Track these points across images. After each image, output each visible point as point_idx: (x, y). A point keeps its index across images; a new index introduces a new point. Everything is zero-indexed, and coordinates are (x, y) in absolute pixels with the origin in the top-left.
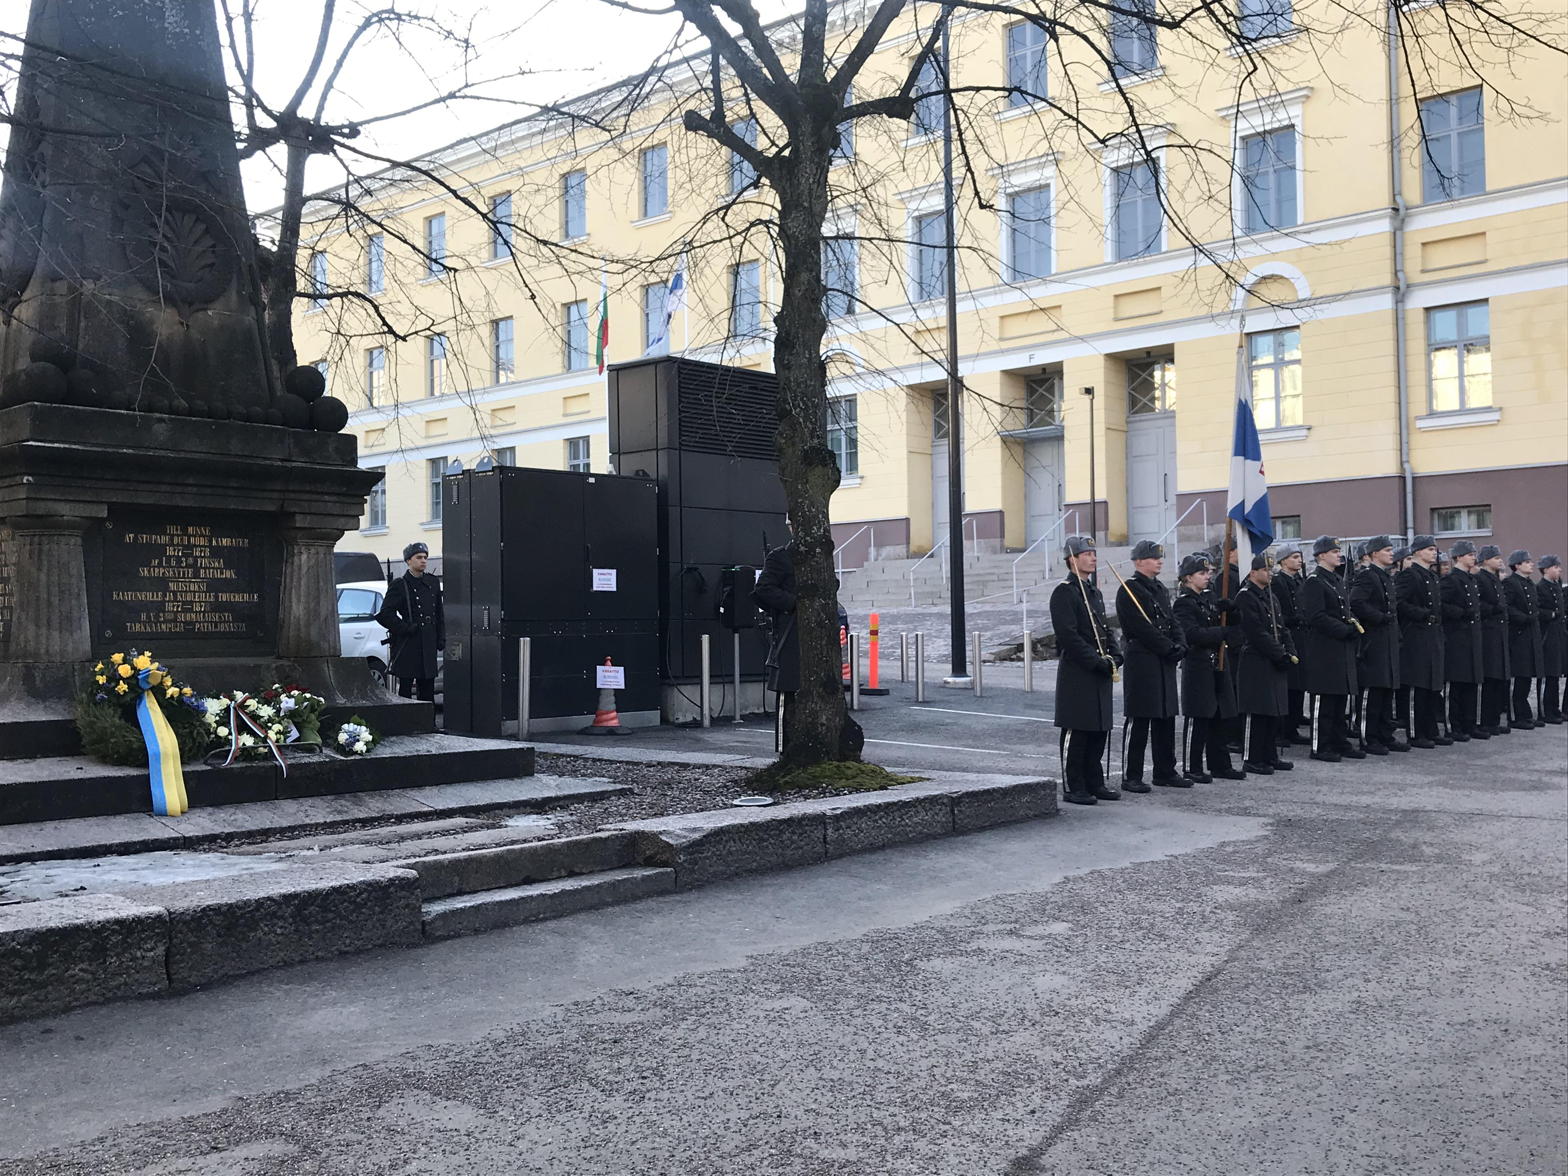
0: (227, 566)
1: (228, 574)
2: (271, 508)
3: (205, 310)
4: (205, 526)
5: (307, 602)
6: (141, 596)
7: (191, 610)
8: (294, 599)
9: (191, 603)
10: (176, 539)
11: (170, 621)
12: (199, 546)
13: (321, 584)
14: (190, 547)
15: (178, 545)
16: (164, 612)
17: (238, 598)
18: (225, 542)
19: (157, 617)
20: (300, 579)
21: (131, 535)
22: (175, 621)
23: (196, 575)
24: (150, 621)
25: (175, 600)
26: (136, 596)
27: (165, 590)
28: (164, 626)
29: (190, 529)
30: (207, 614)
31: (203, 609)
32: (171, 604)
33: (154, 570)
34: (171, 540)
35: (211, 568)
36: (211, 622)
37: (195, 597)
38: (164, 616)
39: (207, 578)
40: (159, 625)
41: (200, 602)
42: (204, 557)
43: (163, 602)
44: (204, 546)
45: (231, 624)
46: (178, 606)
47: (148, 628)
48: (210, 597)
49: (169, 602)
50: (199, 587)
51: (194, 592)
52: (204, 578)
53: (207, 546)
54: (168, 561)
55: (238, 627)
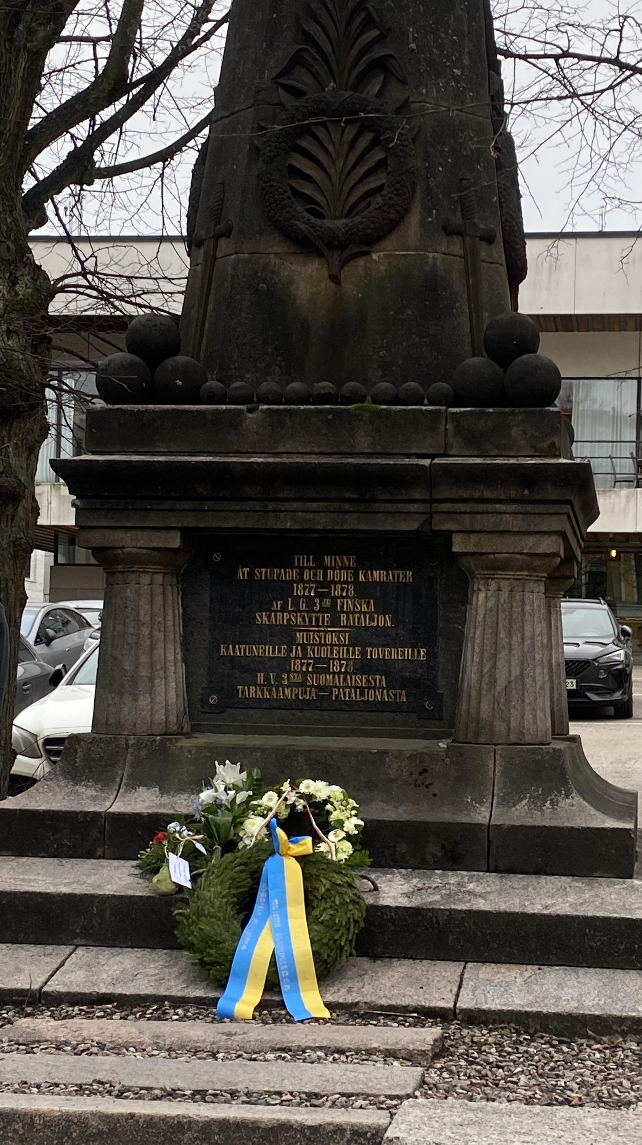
0: (382, 609)
1: (384, 621)
3: (368, 253)
5: (481, 663)
6: (257, 650)
7: (326, 671)
9: (327, 660)
10: (306, 573)
11: (297, 685)
12: (340, 582)
13: (502, 635)
14: (326, 584)
15: (310, 581)
16: (288, 672)
17: (395, 654)
18: (377, 575)
19: (278, 678)
20: (476, 627)
21: (246, 570)
23: (335, 622)
24: (270, 684)
25: (305, 656)
26: (251, 650)
27: (291, 642)
30: (348, 677)
31: (343, 670)
32: (298, 662)
33: (276, 616)
34: (301, 575)
35: (357, 613)
36: (356, 687)
37: (332, 653)
38: (288, 677)
39: (350, 627)
40: (281, 689)
41: (339, 659)
42: (347, 597)
43: (288, 659)
44: (347, 582)
45: (385, 691)
46: (308, 665)
47: (266, 693)
48: (354, 652)
49: (295, 658)
50: (339, 639)
51: (332, 645)
52: (346, 627)
53: (351, 583)
54: (296, 604)
55: (395, 695)
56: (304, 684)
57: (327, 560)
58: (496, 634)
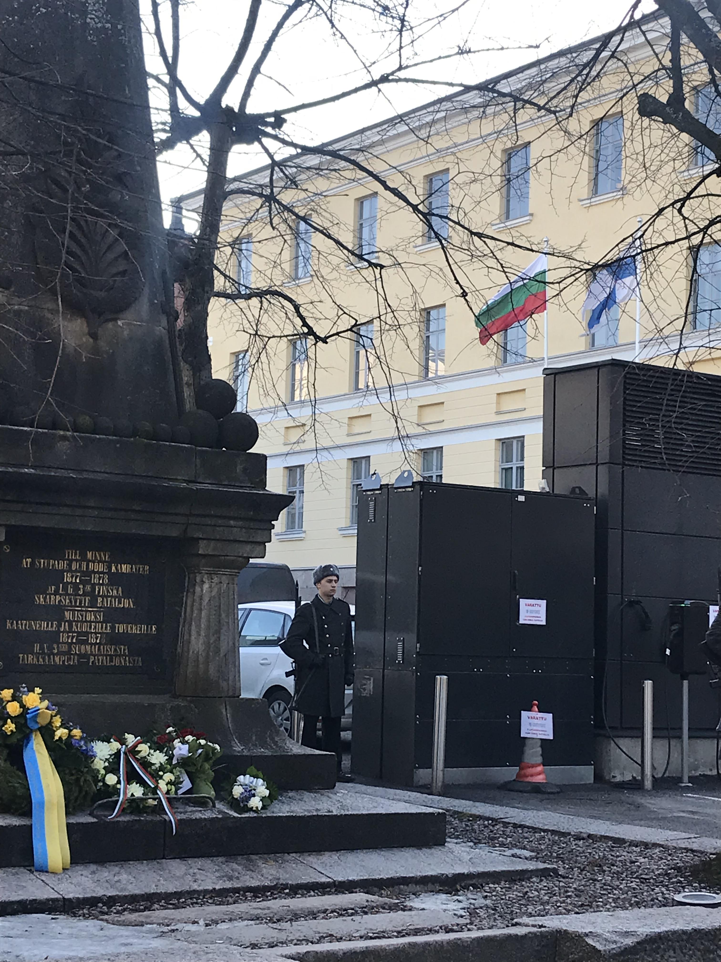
0: (126, 595)
1: (127, 603)
2: (174, 533)
3: (116, 320)
4: (105, 551)
5: (207, 636)
7: (86, 642)
8: (194, 633)
9: (86, 634)
10: (74, 564)
11: (64, 654)
12: (98, 573)
14: (88, 573)
15: (76, 571)
16: (58, 643)
17: (135, 630)
18: (125, 568)
19: (51, 648)
20: (201, 610)
21: (29, 560)
22: (68, 653)
23: (93, 603)
24: (43, 653)
25: (70, 630)
27: (61, 619)
28: (57, 659)
29: (89, 555)
30: (102, 647)
31: (98, 641)
32: (65, 635)
33: (50, 598)
34: (70, 565)
35: (109, 596)
36: (106, 656)
37: (90, 628)
38: (58, 647)
39: (104, 607)
40: (52, 656)
41: (96, 633)
42: (102, 584)
43: (58, 632)
44: (102, 573)
45: (127, 658)
46: (73, 637)
47: (41, 660)
48: (106, 628)
49: (63, 632)
50: (96, 617)
51: (91, 622)
52: (101, 607)
53: (106, 573)
54: (65, 589)
55: (134, 661)
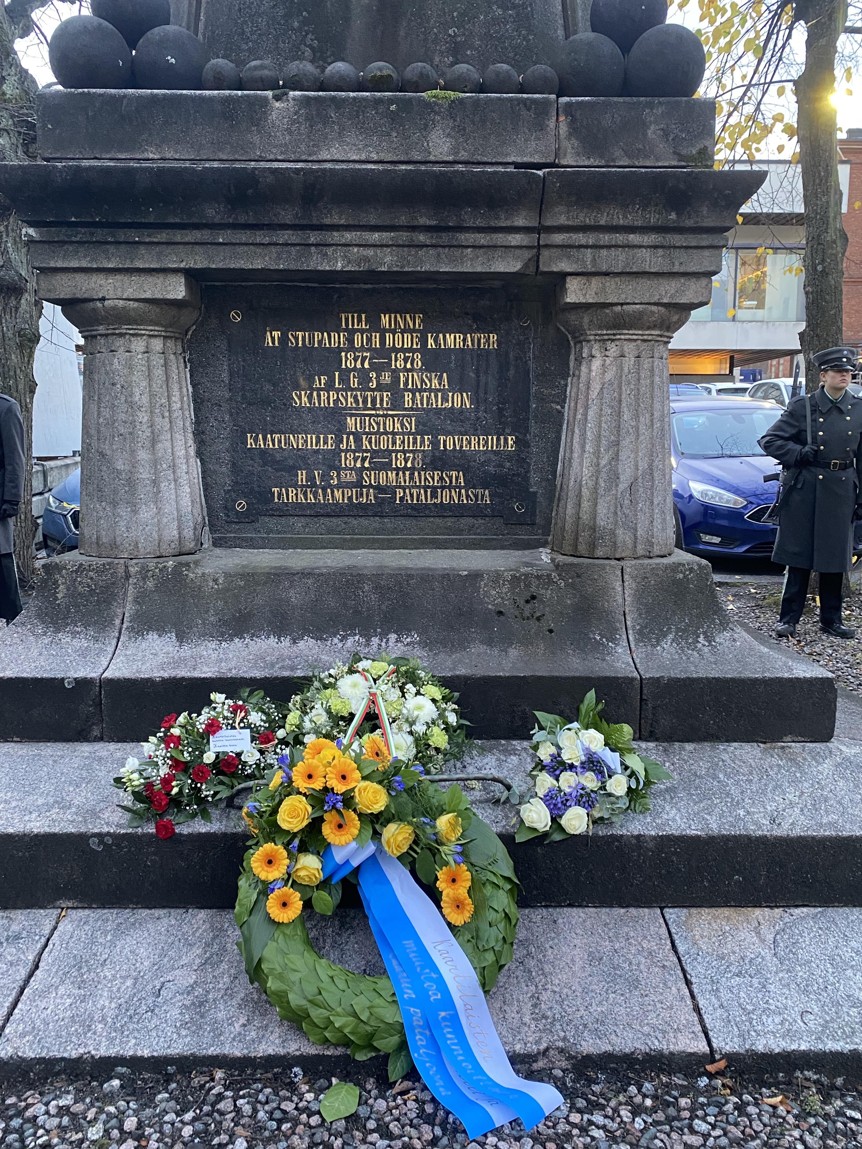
0: (457, 386)
1: (458, 401)
4: (413, 312)
5: (597, 453)
6: (297, 441)
7: (387, 467)
9: (388, 453)
10: (357, 337)
11: (351, 485)
12: (403, 350)
13: (626, 416)
14: (384, 352)
15: (362, 349)
16: (339, 469)
17: (475, 445)
18: (452, 340)
19: (326, 477)
21: (276, 334)
23: (397, 403)
24: (314, 485)
25: (359, 448)
26: (288, 442)
27: (340, 431)
28: (338, 494)
30: (416, 474)
31: (409, 465)
32: (350, 456)
33: (319, 396)
34: (350, 341)
35: (425, 390)
36: (426, 488)
37: (394, 443)
38: (338, 475)
39: (417, 409)
40: (329, 490)
41: (404, 452)
42: (412, 370)
43: (336, 453)
44: (411, 350)
45: (463, 491)
46: (364, 459)
47: (310, 496)
48: (423, 442)
49: (347, 451)
50: (402, 425)
51: (394, 433)
52: (412, 409)
53: (417, 350)
54: (345, 379)
55: (476, 496)
56: (359, 484)
57: (385, 320)
58: (619, 414)
